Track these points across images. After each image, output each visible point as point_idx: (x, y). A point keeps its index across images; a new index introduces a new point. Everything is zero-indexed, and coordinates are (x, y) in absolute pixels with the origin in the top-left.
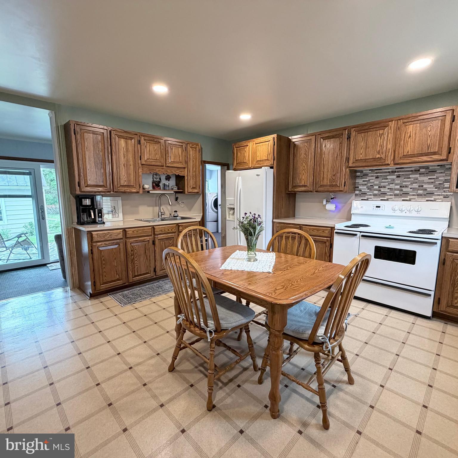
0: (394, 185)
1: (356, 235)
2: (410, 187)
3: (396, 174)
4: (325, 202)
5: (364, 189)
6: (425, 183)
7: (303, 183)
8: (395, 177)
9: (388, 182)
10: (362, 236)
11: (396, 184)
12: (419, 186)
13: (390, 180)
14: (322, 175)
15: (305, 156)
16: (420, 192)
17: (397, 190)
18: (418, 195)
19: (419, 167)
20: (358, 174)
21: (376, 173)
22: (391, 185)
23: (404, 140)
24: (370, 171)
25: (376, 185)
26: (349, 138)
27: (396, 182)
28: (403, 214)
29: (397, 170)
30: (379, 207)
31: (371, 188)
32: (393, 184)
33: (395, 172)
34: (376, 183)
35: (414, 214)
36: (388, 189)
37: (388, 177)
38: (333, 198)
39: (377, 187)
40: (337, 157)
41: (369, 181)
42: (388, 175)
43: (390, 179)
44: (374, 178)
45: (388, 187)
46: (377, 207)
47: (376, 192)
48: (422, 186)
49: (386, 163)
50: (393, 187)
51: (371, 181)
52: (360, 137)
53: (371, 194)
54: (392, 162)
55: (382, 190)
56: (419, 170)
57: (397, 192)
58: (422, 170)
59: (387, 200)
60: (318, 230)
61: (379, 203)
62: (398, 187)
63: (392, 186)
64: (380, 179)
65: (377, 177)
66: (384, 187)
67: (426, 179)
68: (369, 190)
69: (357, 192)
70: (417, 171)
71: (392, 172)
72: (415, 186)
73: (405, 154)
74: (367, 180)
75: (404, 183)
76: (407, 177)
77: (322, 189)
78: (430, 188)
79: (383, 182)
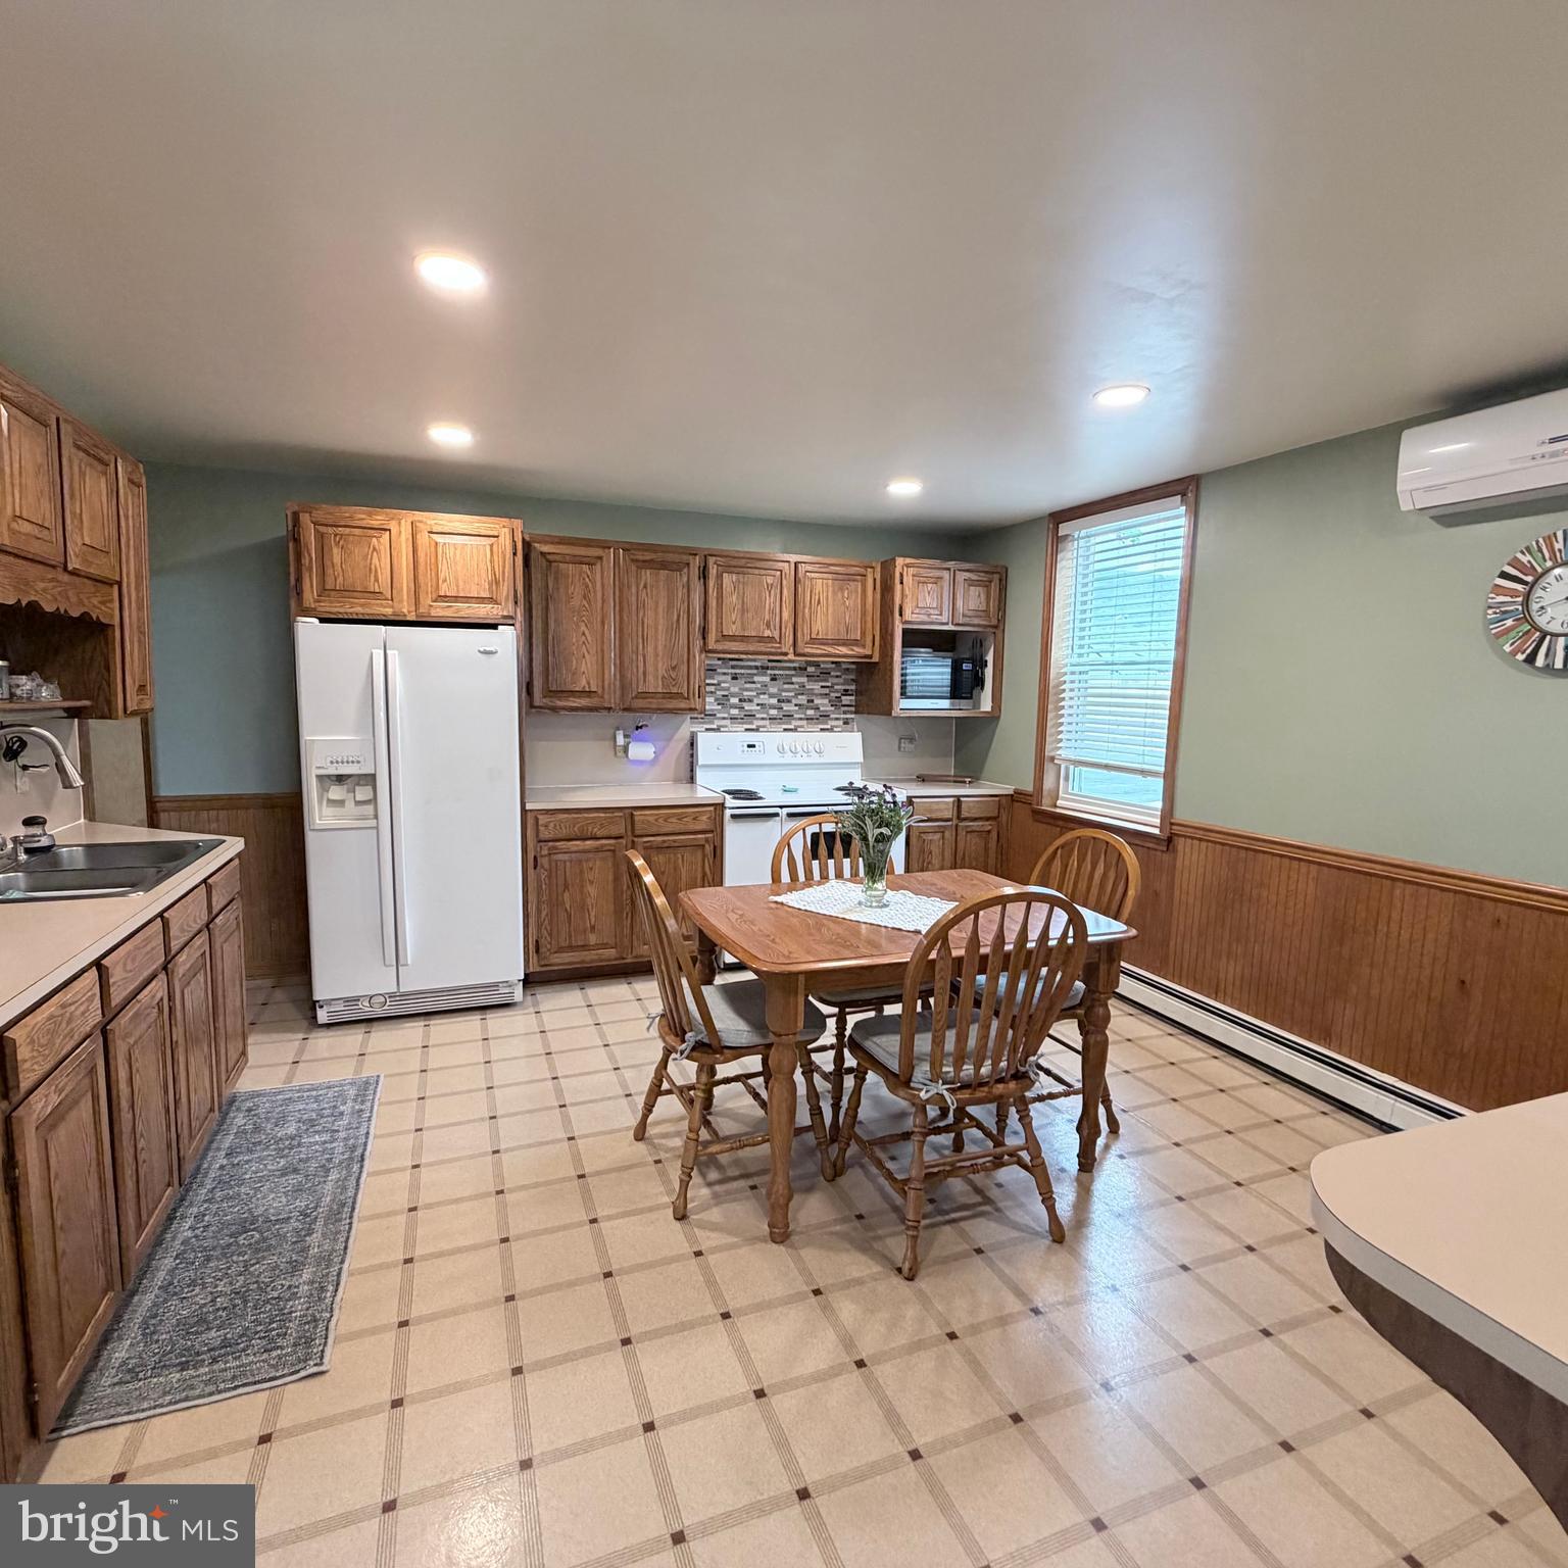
0: (766, 696)
1: (777, 815)
2: (794, 701)
3: (769, 672)
4: (620, 740)
5: (713, 703)
6: (816, 695)
7: (584, 682)
8: (767, 679)
9: (757, 689)
10: (790, 815)
11: (772, 696)
12: (808, 701)
13: (759, 686)
14: (641, 665)
15: (585, 603)
16: (810, 712)
17: (773, 707)
18: (807, 719)
19: (806, 662)
21: (733, 667)
22: (762, 696)
24: (720, 662)
25: (733, 695)
26: (704, 574)
27: (773, 690)
28: (799, 760)
29: (770, 664)
30: (754, 746)
31: (723, 701)
32: (765, 694)
33: (767, 668)
34: (733, 690)
35: (815, 759)
36: (758, 705)
37: (756, 679)
38: (641, 727)
39: (734, 700)
40: (678, 620)
41: (719, 684)
42: (755, 675)
43: (759, 682)
44: (729, 678)
45: (756, 701)
46: (749, 746)
47: (735, 712)
48: (812, 701)
50: (766, 702)
51: (723, 685)
52: (729, 581)
53: (726, 715)
54: (792, 650)
55: (747, 706)
56: (806, 669)
57: (774, 712)
58: (810, 669)
59: (757, 730)
60: (680, 818)
61: (751, 737)
62: (774, 701)
63: (764, 699)
64: (741, 681)
65: (735, 678)
66: (750, 701)
67: (816, 687)
68: (720, 707)
70: (802, 669)
71: (763, 668)
72: (803, 699)
73: (814, 636)
74: (715, 682)
75: (784, 694)
76: (789, 681)
77: (639, 703)
78: (823, 703)
79: (747, 690)
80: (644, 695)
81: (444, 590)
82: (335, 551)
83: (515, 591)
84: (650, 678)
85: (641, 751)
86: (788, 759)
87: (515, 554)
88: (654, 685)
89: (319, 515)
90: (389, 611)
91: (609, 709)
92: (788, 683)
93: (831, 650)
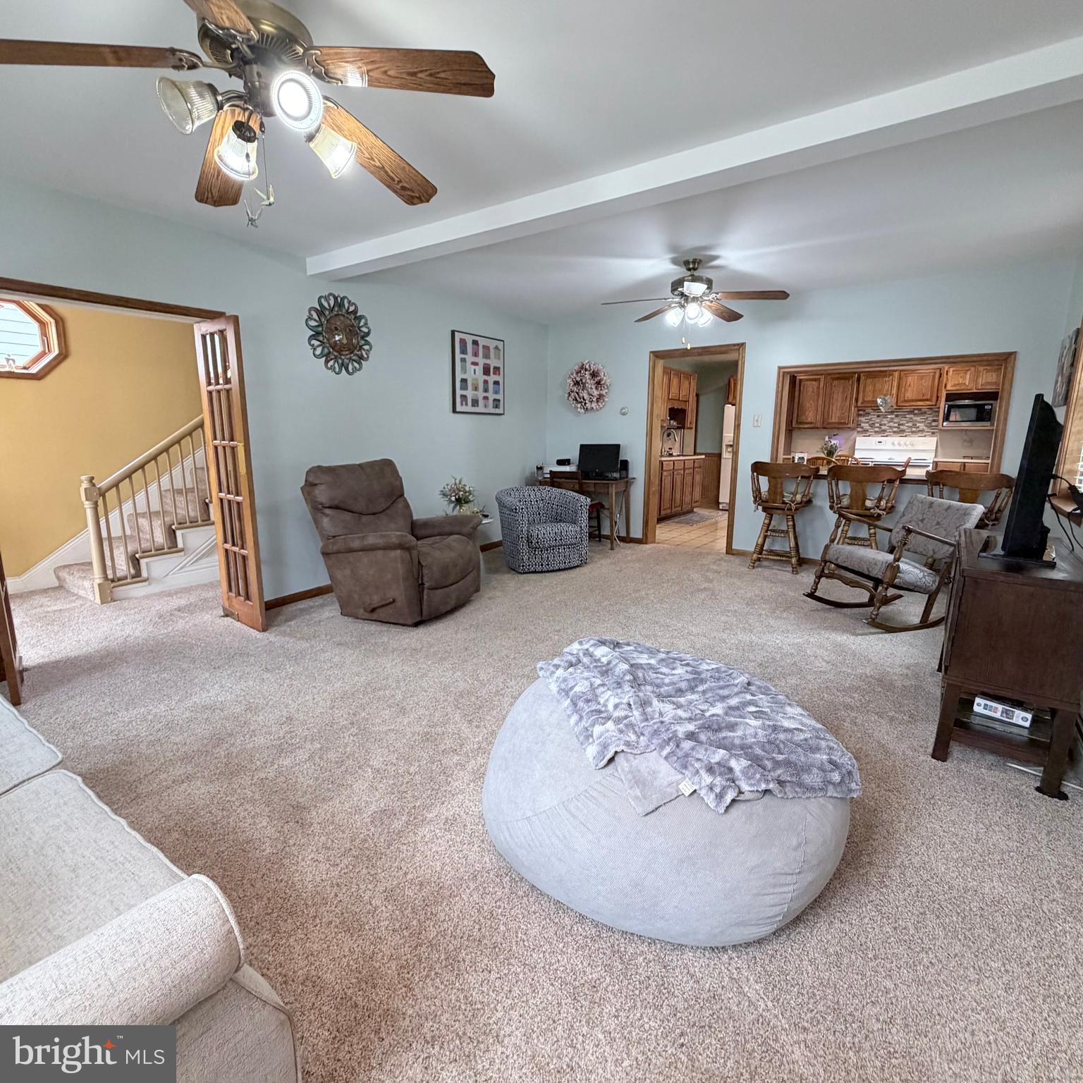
2: (906, 425)
3: (895, 413)
5: (866, 426)
6: (918, 422)
7: (810, 419)
9: (888, 420)
11: (895, 423)
12: (913, 425)
14: (831, 413)
16: (914, 429)
18: (912, 432)
19: (915, 409)
20: (861, 412)
23: (905, 388)
25: (877, 423)
26: (859, 379)
28: (901, 448)
29: (897, 410)
31: (872, 426)
35: (911, 448)
36: (888, 427)
37: (888, 416)
40: (846, 396)
43: (890, 418)
44: (876, 416)
46: (879, 442)
47: (877, 429)
48: (916, 425)
50: (892, 425)
51: (872, 419)
53: (873, 431)
54: (895, 405)
55: (883, 427)
57: (895, 429)
58: (916, 412)
62: (896, 425)
64: (881, 417)
66: (885, 425)
68: (870, 428)
69: (859, 429)
70: (911, 412)
73: (906, 399)
74: (869, 418)
75: (901, 422)
78: (921, 426)
79: (884, 421)
80: (829, 423)
84: (834, 417)
91: (817, 428)
92: (904, 418)
93: (914, 404)
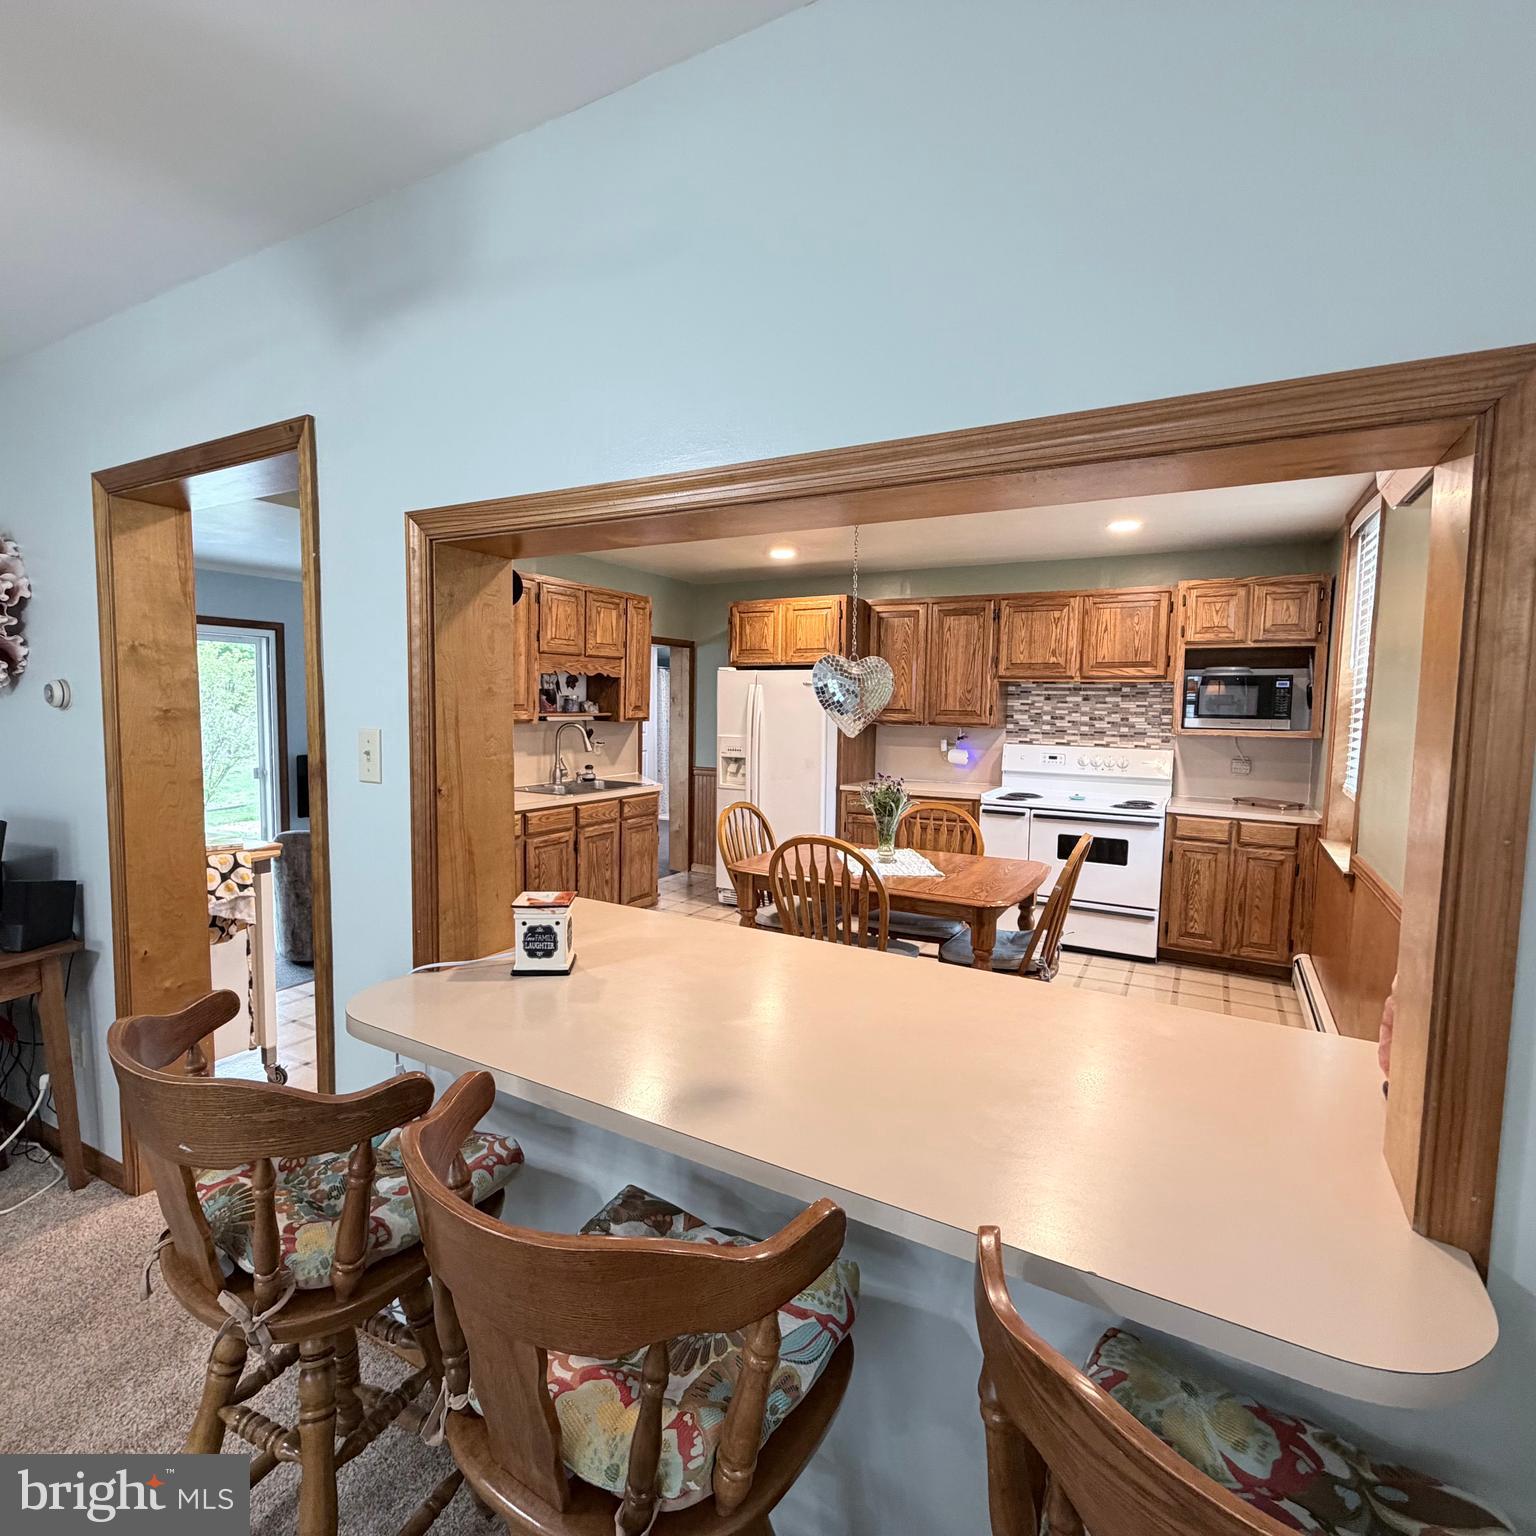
0: (1078, 715)
1: (1023, 814)
2: (1107, 719)
4: (944, 747)
5: (1023, 719)
7: (901, 703)
8: (1079, 699)
10: (1036, 816)
11: (1084, 714)
12: (1122, 719)
13: (1071, 705)
14: (943, 689)
15: (905, 645)
16: (1124, 730)
17: (1085, 724)
18: (1121, 736)
20: (1011, 689)
21: (1046, 689)
22: (1074, 715)
23: (1097, 636)
24: (1034, 685)
26: (997, 617)
27: (1083, 709)
28: (1099, 773)
29: (1083, 686)
30: (1055, 758)
31: (1036, 719)
32: (1076, 712)
33: (1080, 689)
34: (1046, 708)
36: (1069, 722)
37: (1068, 699)
38: (962, 738)
39: (1047, 718)
41: (1032, 704)
42: (1067, 695)
43: (1071, 702)
44: (1042, 698)
45: (1068, 718)
46: (1051, 758)
47: (1047, 728)
49: (1069, 674)
50: (1078, 719)
51: (1036, 704)
52: (1019, 619)
53: (1038, 730)
54: (1078, 674)
55: (1059, 723)
56: (1120, 689)
57: (1085, 729)
58: (1125, 690)
61: (1055, 750)
62: (1086, 719)
63: (1075, 717)
64: (1054, 701)
65: (1048, 698)
66: (1062, 718)
67: (1131, 706)
69: (1010, 726)
70: (1116, 690)
71: (1075, 689)
72: (1116, 718)
73: (1100, 660)
74: (1029, 702)
75: (1096, 712)
76: (1101, 700)
77: (942, 718)
79: (1060, 709)
80: (945, 712)
81: (800, 645)
82: (748, 627)
83: (841, 644)
84: (950, 700)
85: (958, 756)
86: (1089, 771)
87: (841, 618)
88: (952, 704)
89: (741, 608)
90: (771, 661)
91: (920, 723)
92: (1101, 703)
93: (1117, 672)
